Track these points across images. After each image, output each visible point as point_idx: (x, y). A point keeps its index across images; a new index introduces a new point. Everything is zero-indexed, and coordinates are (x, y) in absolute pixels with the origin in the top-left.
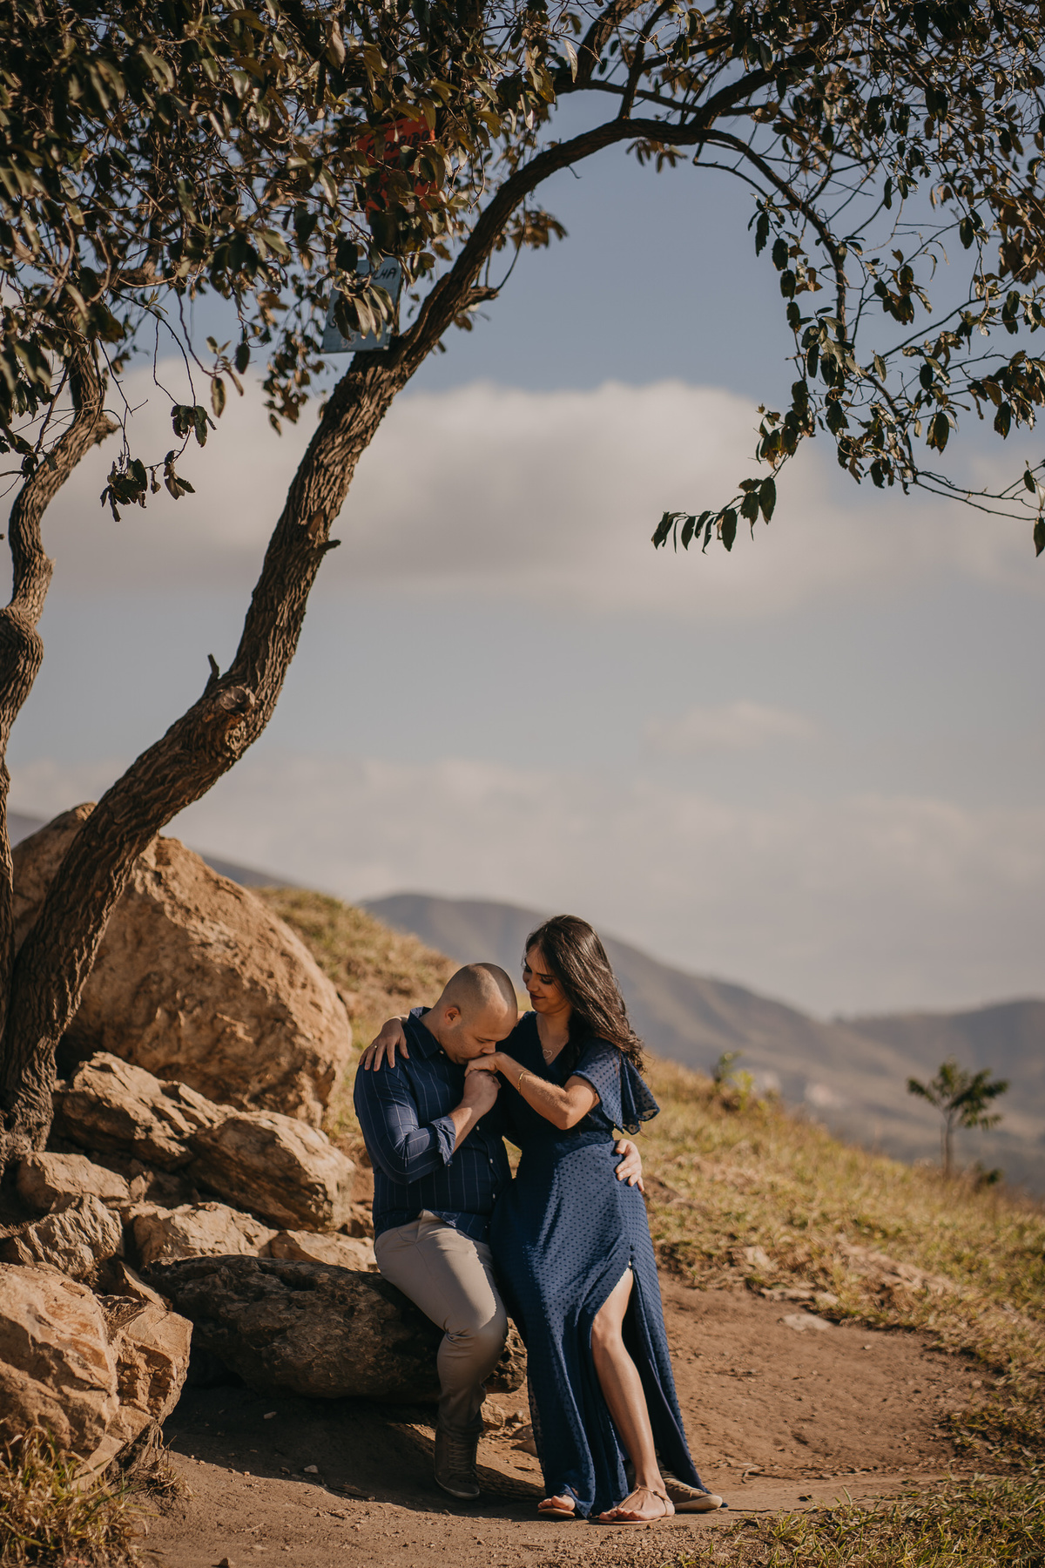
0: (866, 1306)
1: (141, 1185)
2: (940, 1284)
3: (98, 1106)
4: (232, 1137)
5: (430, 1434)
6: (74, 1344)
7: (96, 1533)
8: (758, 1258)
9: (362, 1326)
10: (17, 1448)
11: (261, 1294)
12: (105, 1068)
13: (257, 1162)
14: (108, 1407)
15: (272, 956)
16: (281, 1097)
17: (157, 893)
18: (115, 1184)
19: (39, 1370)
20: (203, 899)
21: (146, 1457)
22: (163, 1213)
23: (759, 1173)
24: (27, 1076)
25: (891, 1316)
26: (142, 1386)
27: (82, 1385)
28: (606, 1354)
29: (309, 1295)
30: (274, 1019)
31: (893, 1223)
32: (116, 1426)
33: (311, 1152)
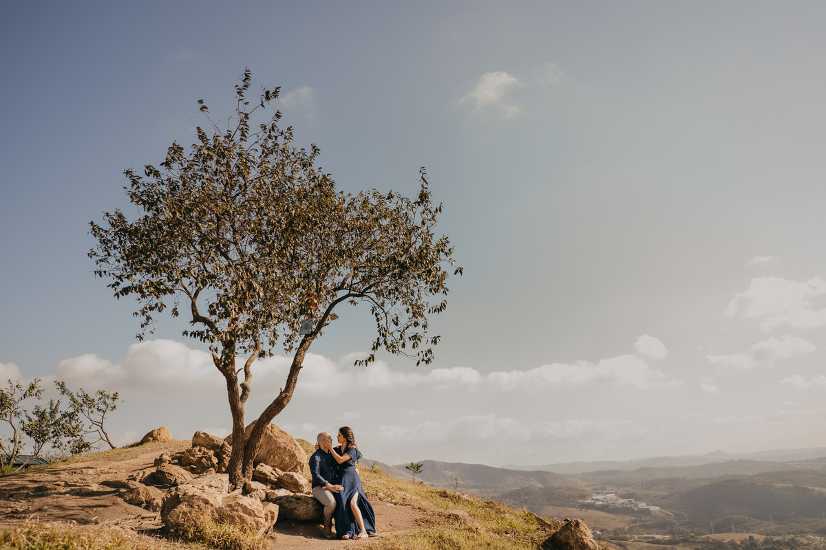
0: (401, 501)
1: (269, 487)
2: (413, 497)
3: (261, 473)
4: (285, 477)
5: (323, 527)
6: (257, 509)
7: (261, 546)
8: (381, 494)
9: (310, 506)
10: (245, 530)
11: (291, 502)
12: (262, 466)
13: (290, 481)
14: (263, 521)
15: (292, 444)
16: (294, 469)
17: (271, 434)
18: (264, 487)
19: (250, 514)
20: (279, 435)
21: (270, 532)
22: (273, 491)
23: (381, 481)
24: (247, 467)
25: (405, 503)
26: (269, 518)
27: (258, 517)
28: (354, 508)
29: (300, 501)
30: (293, 456)
31: (405, 488)
32: (264, 526)
33: (300, 479)
